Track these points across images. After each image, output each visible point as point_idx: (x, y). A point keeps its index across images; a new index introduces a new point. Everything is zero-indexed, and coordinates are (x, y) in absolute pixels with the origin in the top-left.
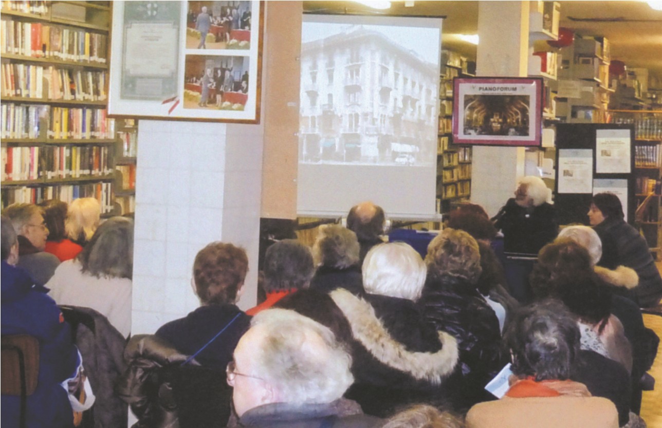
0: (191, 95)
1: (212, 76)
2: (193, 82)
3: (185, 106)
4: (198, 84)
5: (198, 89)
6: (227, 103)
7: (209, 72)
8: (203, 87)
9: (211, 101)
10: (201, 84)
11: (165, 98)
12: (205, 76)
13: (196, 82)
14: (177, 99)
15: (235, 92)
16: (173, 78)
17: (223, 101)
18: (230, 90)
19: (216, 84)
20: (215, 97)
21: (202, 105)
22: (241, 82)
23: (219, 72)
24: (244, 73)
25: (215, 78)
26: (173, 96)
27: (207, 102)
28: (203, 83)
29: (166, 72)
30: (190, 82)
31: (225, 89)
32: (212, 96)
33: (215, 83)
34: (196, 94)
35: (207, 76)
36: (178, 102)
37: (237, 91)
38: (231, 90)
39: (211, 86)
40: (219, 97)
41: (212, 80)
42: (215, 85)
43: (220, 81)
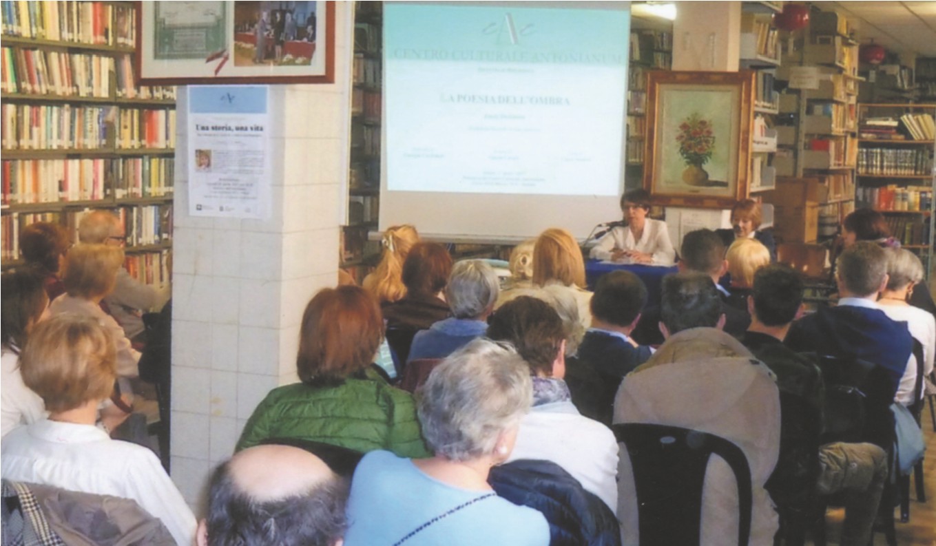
0: (243, 48)
1: (269, 21)
2: (245, 31)
3: (237, 63)
4: (251, 33)
5: (251, 39)
6: (289, 56)
7: (265, 15)
8: (259, 36)
9: (267, 55)
10: (256, 33)
11: (210, 54)
12: (260, 22)
13: (249, 30)
14: (225, 54)
15: (298, 41)
16: (219, 26)
17: (284, 53)
18: (292, 38)
19: (274, 33)
20: (273, 49)
21: (257, 61)
22: (306, 28)
23: (278, 15)
24: (309, 15)
25: (273, 23)
26: (220, 50)
27: (263, 56)
28: (258, 31)
29: (211, 20)
30: (241, 31)
31: (286, 38)
32: (270, 49)
33: (273, 31)
34: (249, 46)
35: (263, 21)
36: (226, 58)
37: (301, 39)
38: (294, 39)
39: (268, 35)
40: (278, 49)
41: (269, 27)
42: (272, 33)
43: (279, 27)
